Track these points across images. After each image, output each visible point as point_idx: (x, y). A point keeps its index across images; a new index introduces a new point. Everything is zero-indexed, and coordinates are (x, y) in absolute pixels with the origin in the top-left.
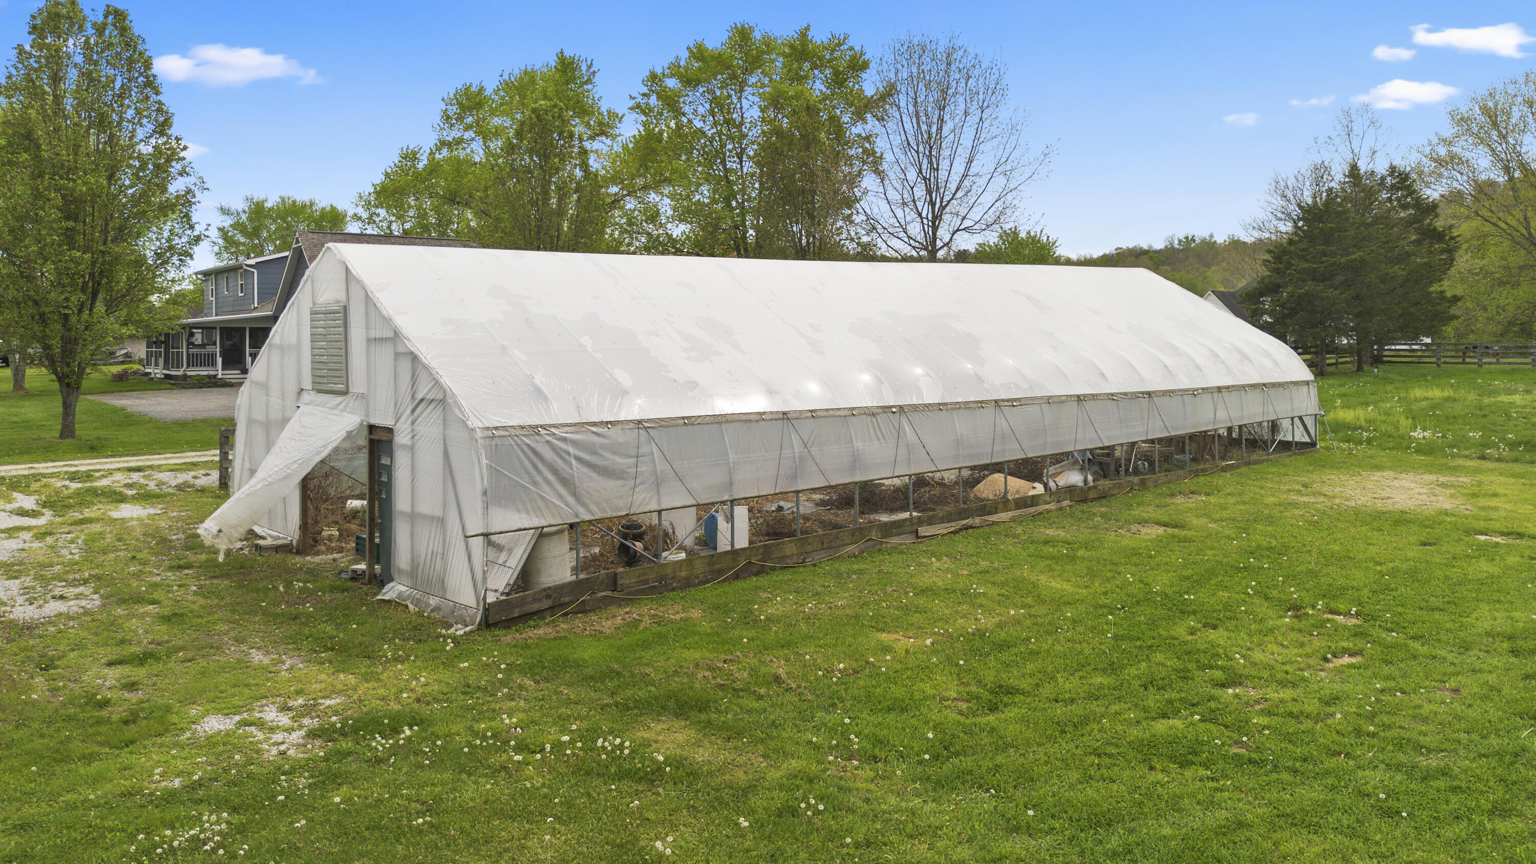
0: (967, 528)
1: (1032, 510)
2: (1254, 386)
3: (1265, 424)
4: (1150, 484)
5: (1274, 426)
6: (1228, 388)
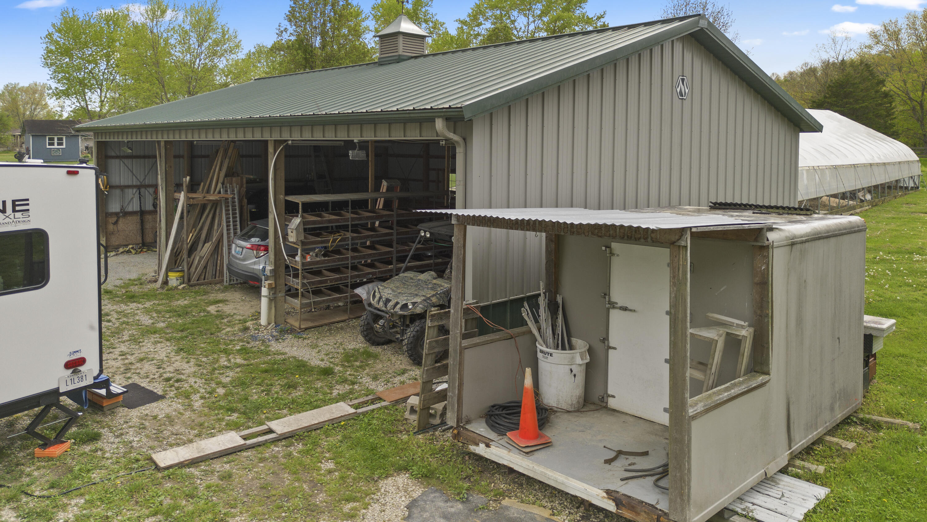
4: (885, 201)
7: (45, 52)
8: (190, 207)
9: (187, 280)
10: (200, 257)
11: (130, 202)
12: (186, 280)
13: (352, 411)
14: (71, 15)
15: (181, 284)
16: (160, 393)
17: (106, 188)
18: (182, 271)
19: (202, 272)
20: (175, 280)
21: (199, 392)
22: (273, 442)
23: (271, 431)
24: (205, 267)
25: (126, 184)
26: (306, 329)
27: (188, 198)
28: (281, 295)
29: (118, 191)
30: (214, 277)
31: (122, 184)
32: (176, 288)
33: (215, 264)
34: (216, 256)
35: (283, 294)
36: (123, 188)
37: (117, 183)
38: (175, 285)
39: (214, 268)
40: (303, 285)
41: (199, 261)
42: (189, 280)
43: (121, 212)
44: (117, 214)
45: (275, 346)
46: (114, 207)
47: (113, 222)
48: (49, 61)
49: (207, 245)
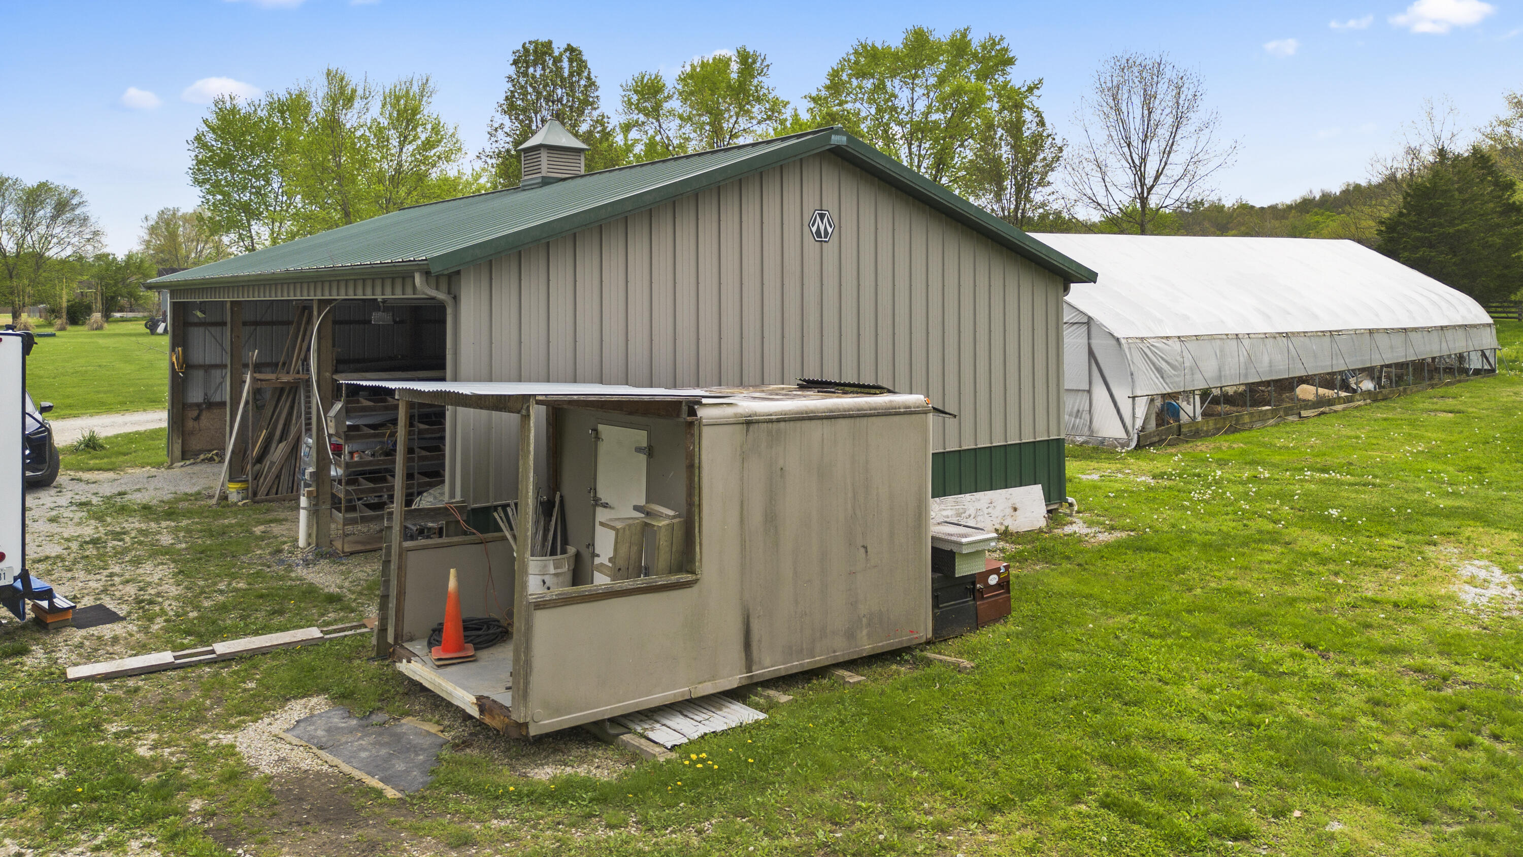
0: (1323, 413)
1: (1352, 404)
2: (1460, 326)
3: (1453, 356)
4: (1409, 392)
5: (1461, 357)
6: (1446, 327)
7: (195, 162)
8: (256, 392)
9: (253, 495)
10: (271, 462)
11: (218, 387)
12: (250, 495)
13: (321, 635)
14: (228, 105)
15: (243, 499)
16: (122, 614)
17: (182, 368)
18: (246, 481)
19: (273, 483)
20: (235, 494)
21: (166, 615)
22: (207, 663)
23: (213, 652)
24: (278, 477)
25: (213, 362)
26: (352, 553)
27: (254, 380)
28: (325, 507)
29: (201, 373)
30: (290, 490)
31: (207, 363)
32: (236, 504)
33: (292, 473)
34: (293, 461)
35: (329, 506)
36: (208, 368)
37: (201, 362)
38: (235, 500)
39: (291, 479)
40: (347, 492)
41: (270, 468)
42: (255, 494)
43: (204, 403)
44: (198, 405)
45: (301, 571)
46: (196, 396)
47: (194, 417)
48: (201, 177)
49: (282, 446)
